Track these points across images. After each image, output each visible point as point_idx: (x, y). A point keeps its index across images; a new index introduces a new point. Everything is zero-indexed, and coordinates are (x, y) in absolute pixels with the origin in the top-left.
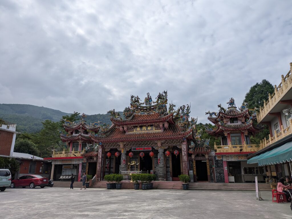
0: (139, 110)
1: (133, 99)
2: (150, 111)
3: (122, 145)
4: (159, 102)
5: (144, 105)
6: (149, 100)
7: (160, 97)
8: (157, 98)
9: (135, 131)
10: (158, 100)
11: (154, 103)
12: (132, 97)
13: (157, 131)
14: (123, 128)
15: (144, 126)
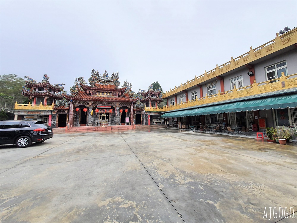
0: (99, 81)
1: (94, 72)
2: (107, 83)
3: (90, 103)
4: (113, 78)
5: (103, 78)
6: (106, 75)
7: (114, 75)
8: (112, 75)
9: (98, 95)
10: (113, 77)
11: (109, 78)
12: (93, 71)
13: (114, 96)
14: (90, 91)
15: (105, 92)
